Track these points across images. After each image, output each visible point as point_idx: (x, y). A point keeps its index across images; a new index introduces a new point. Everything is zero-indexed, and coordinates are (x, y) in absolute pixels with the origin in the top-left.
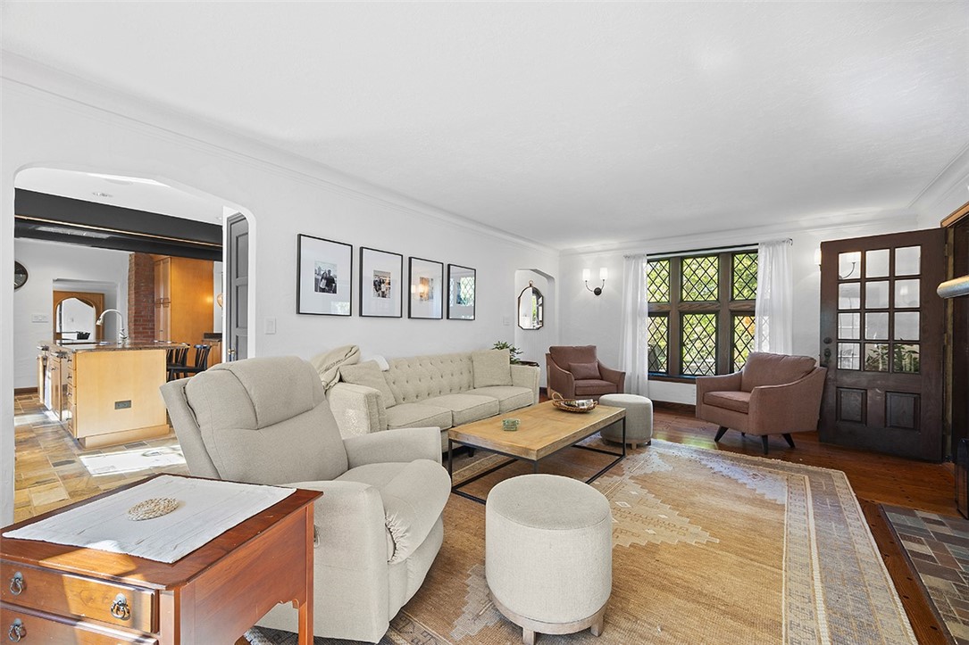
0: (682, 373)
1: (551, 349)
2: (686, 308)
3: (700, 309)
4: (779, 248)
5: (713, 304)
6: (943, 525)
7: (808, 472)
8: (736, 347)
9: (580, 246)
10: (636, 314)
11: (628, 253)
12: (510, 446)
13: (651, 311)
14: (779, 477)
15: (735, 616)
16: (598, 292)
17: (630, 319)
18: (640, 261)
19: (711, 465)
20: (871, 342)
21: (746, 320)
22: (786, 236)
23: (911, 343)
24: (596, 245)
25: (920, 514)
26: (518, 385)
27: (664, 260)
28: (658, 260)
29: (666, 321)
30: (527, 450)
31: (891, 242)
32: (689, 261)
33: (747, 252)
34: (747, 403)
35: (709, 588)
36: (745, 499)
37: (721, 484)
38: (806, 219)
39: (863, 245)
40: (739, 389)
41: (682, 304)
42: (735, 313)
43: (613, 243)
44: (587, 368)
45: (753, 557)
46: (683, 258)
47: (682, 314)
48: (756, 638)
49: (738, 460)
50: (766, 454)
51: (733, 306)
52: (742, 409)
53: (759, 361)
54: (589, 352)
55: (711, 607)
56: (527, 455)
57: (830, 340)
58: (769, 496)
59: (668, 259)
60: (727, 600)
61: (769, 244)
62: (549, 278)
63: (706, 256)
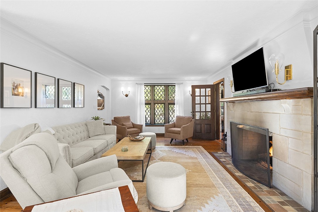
0: (155, 123)
1: (115, 118)
2: (156, 102)
3: (159, 102)
4: (180, 85)
5: (163, 101)
6: (223, 154)
7: (195, 148)
8: (170, 114)
9: (120, 78)
10: (141, 104)
11: (137, 83)
12: (132, 157)
13: (146, 103)
14: (191, 150)
15: (206, 187)
16: (127, 96)
17: (139, 106)
18: (142, 85)
19: (175, 151)
20: (202, 112)
21: (172, 106)
22: (181, 82)
23: (209, 112)
24: (126, 78)
25: (219, 152)
26: (108, 134)
27: (149, 86)
28: (147, 86)
29: (150, 106)
30: (139, 157)
31: (205, 87)
32: (156, 87)
33: (172, 86)
34: (180, 131)
35: (197, 183)
36: (189, 158)
37: (180, 155)
38: (186, 78)
39: (200, 87)
40: (175, 127)
41: (155, 101)
42: (169, 104)
43: (132, 78)
44: (129, 124)
45: (200, 172)
46: (155, 86)
47: (155, 104)
48: (213, 190)
49: (180, 148)
50: (184, 145)
51: (169, 102)
52: (178, 133)
53: (179, 118)
54: (128, 118)
55: (201, 187)
56: (139, 158)
57: (194, 112)
58: (192, 156)
59: (150, 86)
60: (202, 184)
61: (178, 84)
62: (107, 89)
63: (161, 86)
